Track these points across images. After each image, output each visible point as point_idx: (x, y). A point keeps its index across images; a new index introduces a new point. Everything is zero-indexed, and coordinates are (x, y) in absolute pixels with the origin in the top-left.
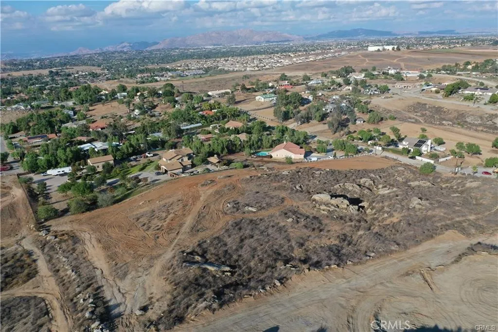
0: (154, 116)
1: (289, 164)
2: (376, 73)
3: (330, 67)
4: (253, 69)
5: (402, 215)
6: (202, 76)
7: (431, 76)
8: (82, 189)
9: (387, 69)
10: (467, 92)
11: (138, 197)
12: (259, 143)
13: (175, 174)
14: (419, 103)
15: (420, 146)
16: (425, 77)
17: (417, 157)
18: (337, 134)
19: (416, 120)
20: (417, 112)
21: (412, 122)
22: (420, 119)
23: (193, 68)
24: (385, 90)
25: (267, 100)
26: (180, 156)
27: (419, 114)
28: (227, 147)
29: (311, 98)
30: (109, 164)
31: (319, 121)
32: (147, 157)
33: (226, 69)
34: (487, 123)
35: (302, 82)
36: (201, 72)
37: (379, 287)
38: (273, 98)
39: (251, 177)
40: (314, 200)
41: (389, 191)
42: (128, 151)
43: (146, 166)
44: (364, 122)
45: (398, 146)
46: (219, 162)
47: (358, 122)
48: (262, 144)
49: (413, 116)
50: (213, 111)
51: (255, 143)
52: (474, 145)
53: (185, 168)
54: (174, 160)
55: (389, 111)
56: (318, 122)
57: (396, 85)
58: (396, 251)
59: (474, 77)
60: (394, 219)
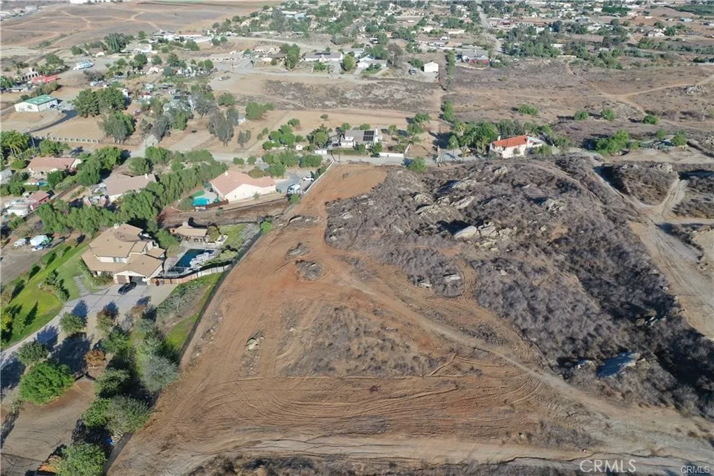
2: (150, 41)
5: (560, 222)
7: (226, 40)
10: (307, 59)
13: (157, 278)
14: (270, 82)
15: (371, 139)
16: (219, 42)
17: (380, 154)
19: (294, 105)
20: (283, 95)
21: (294, 109)
22: (297, 103)
24: (209, 67)
26: (144, 244)
27: (289, 96)
28: (154, 204)
29: (126, 94)
35: (57, 67)
38: (51, 103)
43: (61, 285)
45: (339, 145)
46: (208, 234)
49: (285, 100)
54: (135, 254)
56: (182, 131)
59: (276, 39)
60: (559, 230)
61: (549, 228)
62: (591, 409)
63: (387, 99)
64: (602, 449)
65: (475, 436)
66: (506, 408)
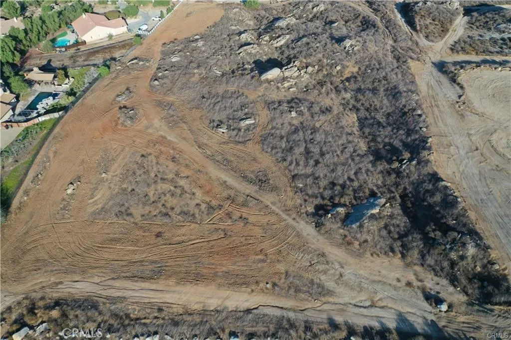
5: (353, 62)
37: (473, 138)
39: (157, 80)
46: (55, 77)
53: (13, 107)
58: (420, 99)
60: (352, 69)
61: (344, 67)
62: (331, 258)
64: (331, 300)
65: (230, 284)
66: (261, 257)
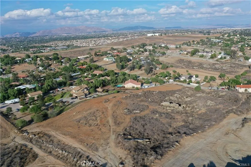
0: (51, 70)
1: (137, 90)
2: (156, 46)
3: (132, 44)
4: (93, 45)
5: (206, 109)
6: (67, 49)
7: (181, 47)
8: (36, 109)
9: (160, 44)
10: (200, 54)
11: (70, 110)
12: (116, 81)
13: (82, 98)
14: (181, 59)
15: (191, 78)
16: (178, 48)
17: (191, 84)
18: (149, 75)
19: (182, 67)
20: (181, 63)
21: (181, 68)
22: (184, 66)
23: (60, 45)
24: (164, 54)
25: (110, 60)
26: (83, 89)
27: (182, 64)
28: (102, 83)
29: (131, 58)
30: (41, 96)
31: (139, 69)
32: (59, 91)
33: (79, 45)
34: (213, 67)
35: (124, 51)
36: (65, 47)
37: (219, 141)
38: (112, 59)
39: (126, 97)
40: (162, 105)
41: (190, 99)
42: (47, 88)
43: (63, 95)
44: (160, 68)
45: (180, 79)
46: (103, 91)
47: (157, 69)
48: (117, 81)
49: (180, 65)
50: (83, 66)
51: (114, 80)
52: (213, 77)
53: (86, 95)
54: (80, 91)
55: (169, 63)
57: (168, 51)
58: (215, 124)
59: (199, 47)
60: (203, 111)
62: (109, 145)
63: (219, 69)
65: (79, 141)
66: (93, 138)
